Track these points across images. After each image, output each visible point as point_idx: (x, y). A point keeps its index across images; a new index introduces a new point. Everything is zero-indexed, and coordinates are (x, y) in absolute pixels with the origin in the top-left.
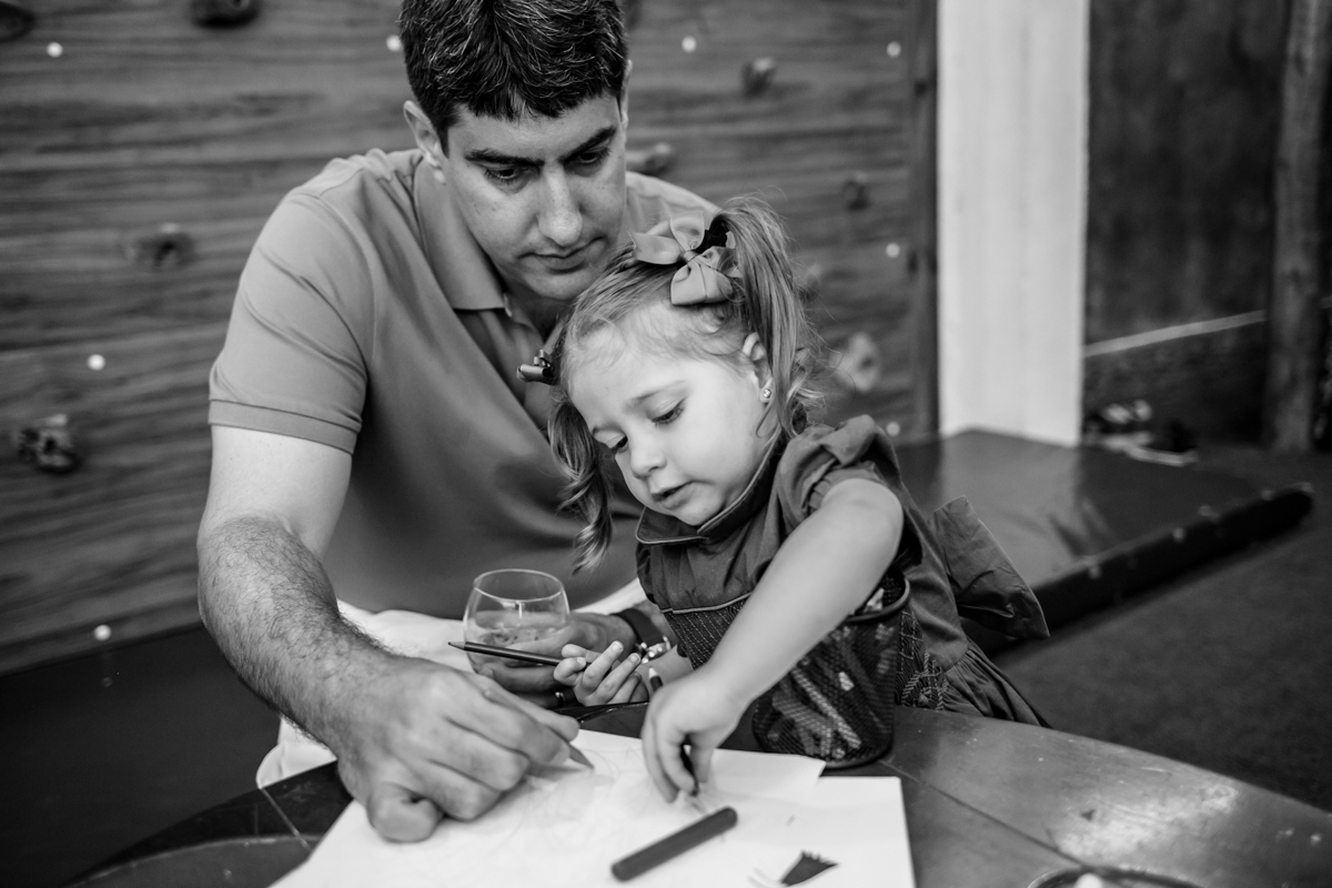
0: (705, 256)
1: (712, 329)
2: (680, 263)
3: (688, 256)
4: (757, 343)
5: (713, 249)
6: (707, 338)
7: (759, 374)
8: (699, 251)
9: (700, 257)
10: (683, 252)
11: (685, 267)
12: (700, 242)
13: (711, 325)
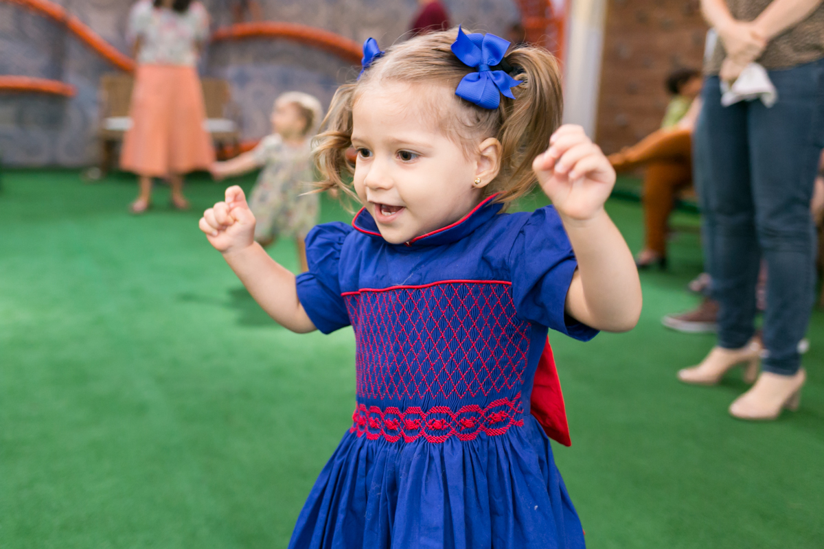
0: (494, 74)
1: (469, 124)
2: (476, 68)
3: (484, 67)
4: (492, 145)
5: (501, 72)
6: (463, 127)
7: (479, 165)
8: (492, 68)
9: (490, 72)
10: (482, 63)
11: (476, 74)
12: (497, 63)
13: (471, 121)
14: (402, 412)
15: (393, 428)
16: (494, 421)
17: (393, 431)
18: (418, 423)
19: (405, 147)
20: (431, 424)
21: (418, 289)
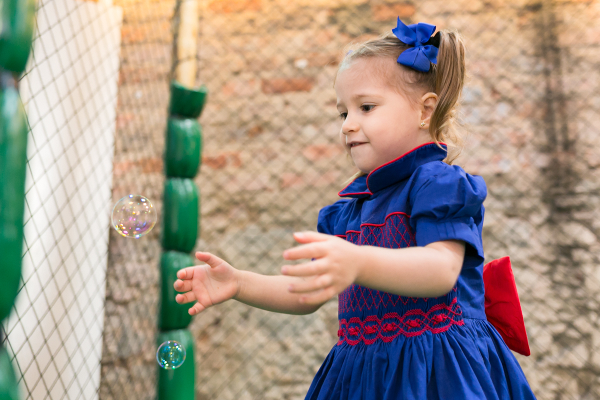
0: (425, 47)
4: (430, 98)
5: (430, 46)
9: (422, 47)
10: (416, 41)
12: (427, 40)
13: (411, 80)
14: (363, 321)
15: (354, 333)
16: (437, 322)
17: (354, 336)
18: (375, 329)
19: (366, 101)
20: (385, 327)
21: (378, 227)
